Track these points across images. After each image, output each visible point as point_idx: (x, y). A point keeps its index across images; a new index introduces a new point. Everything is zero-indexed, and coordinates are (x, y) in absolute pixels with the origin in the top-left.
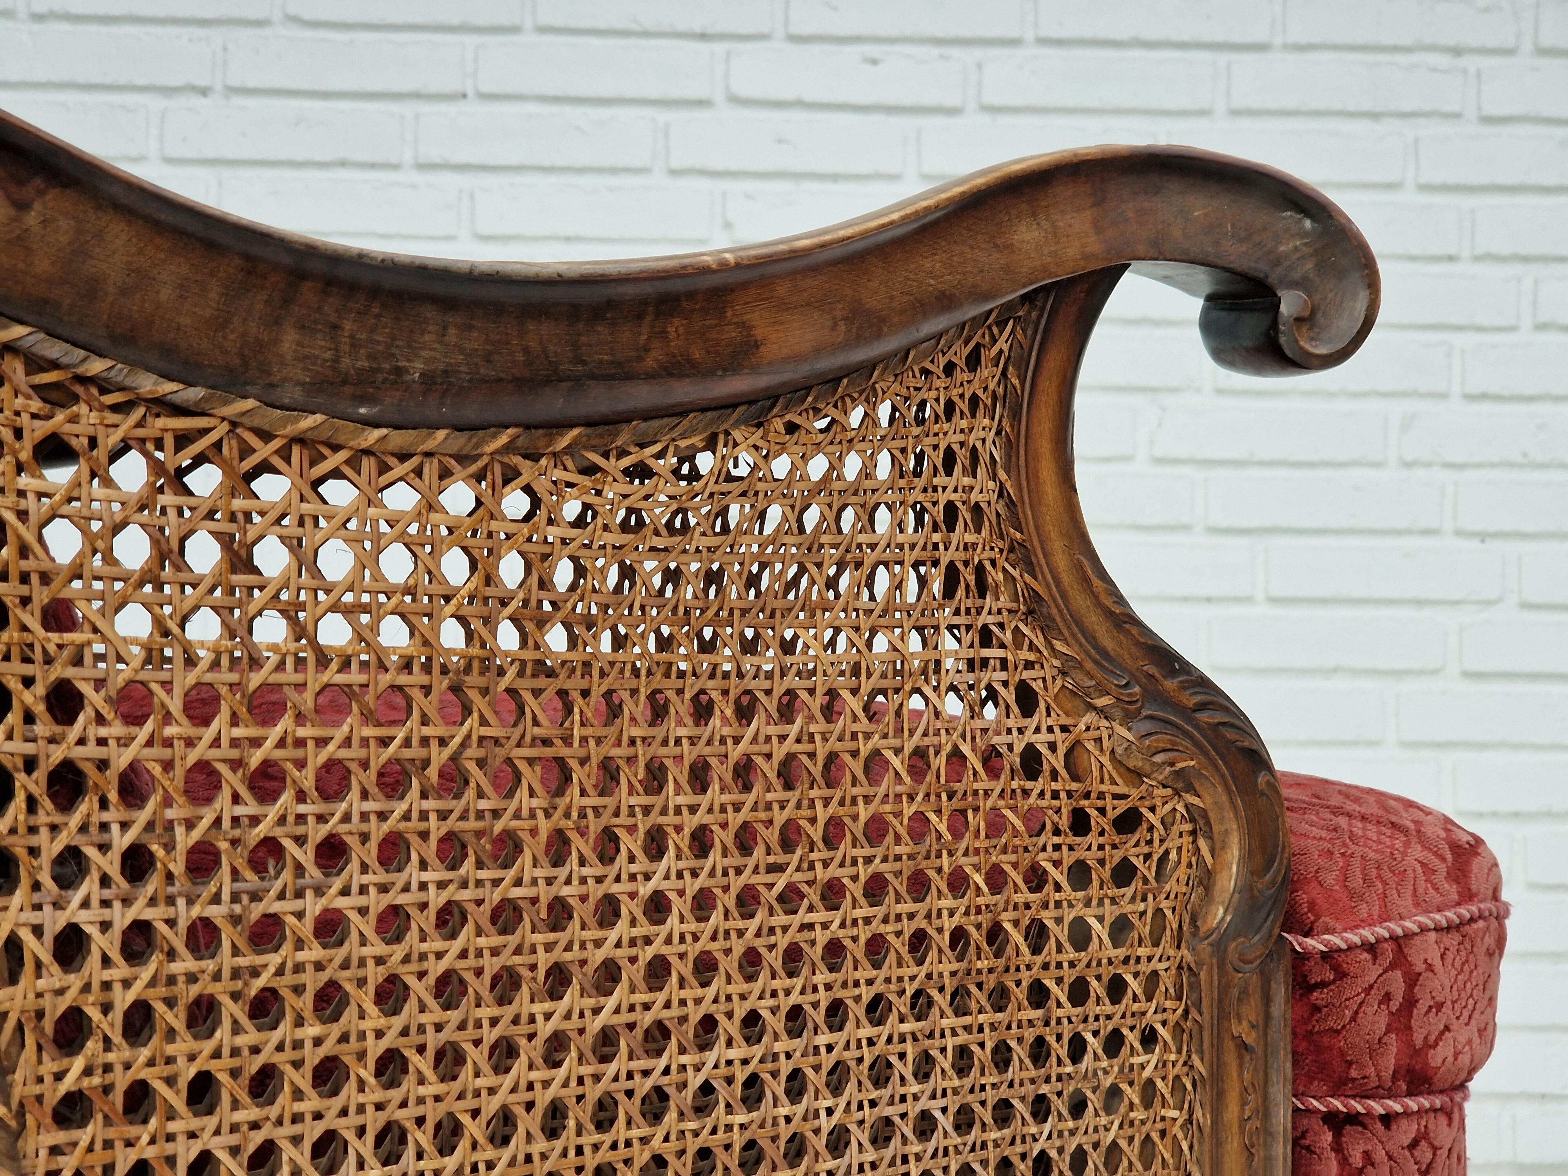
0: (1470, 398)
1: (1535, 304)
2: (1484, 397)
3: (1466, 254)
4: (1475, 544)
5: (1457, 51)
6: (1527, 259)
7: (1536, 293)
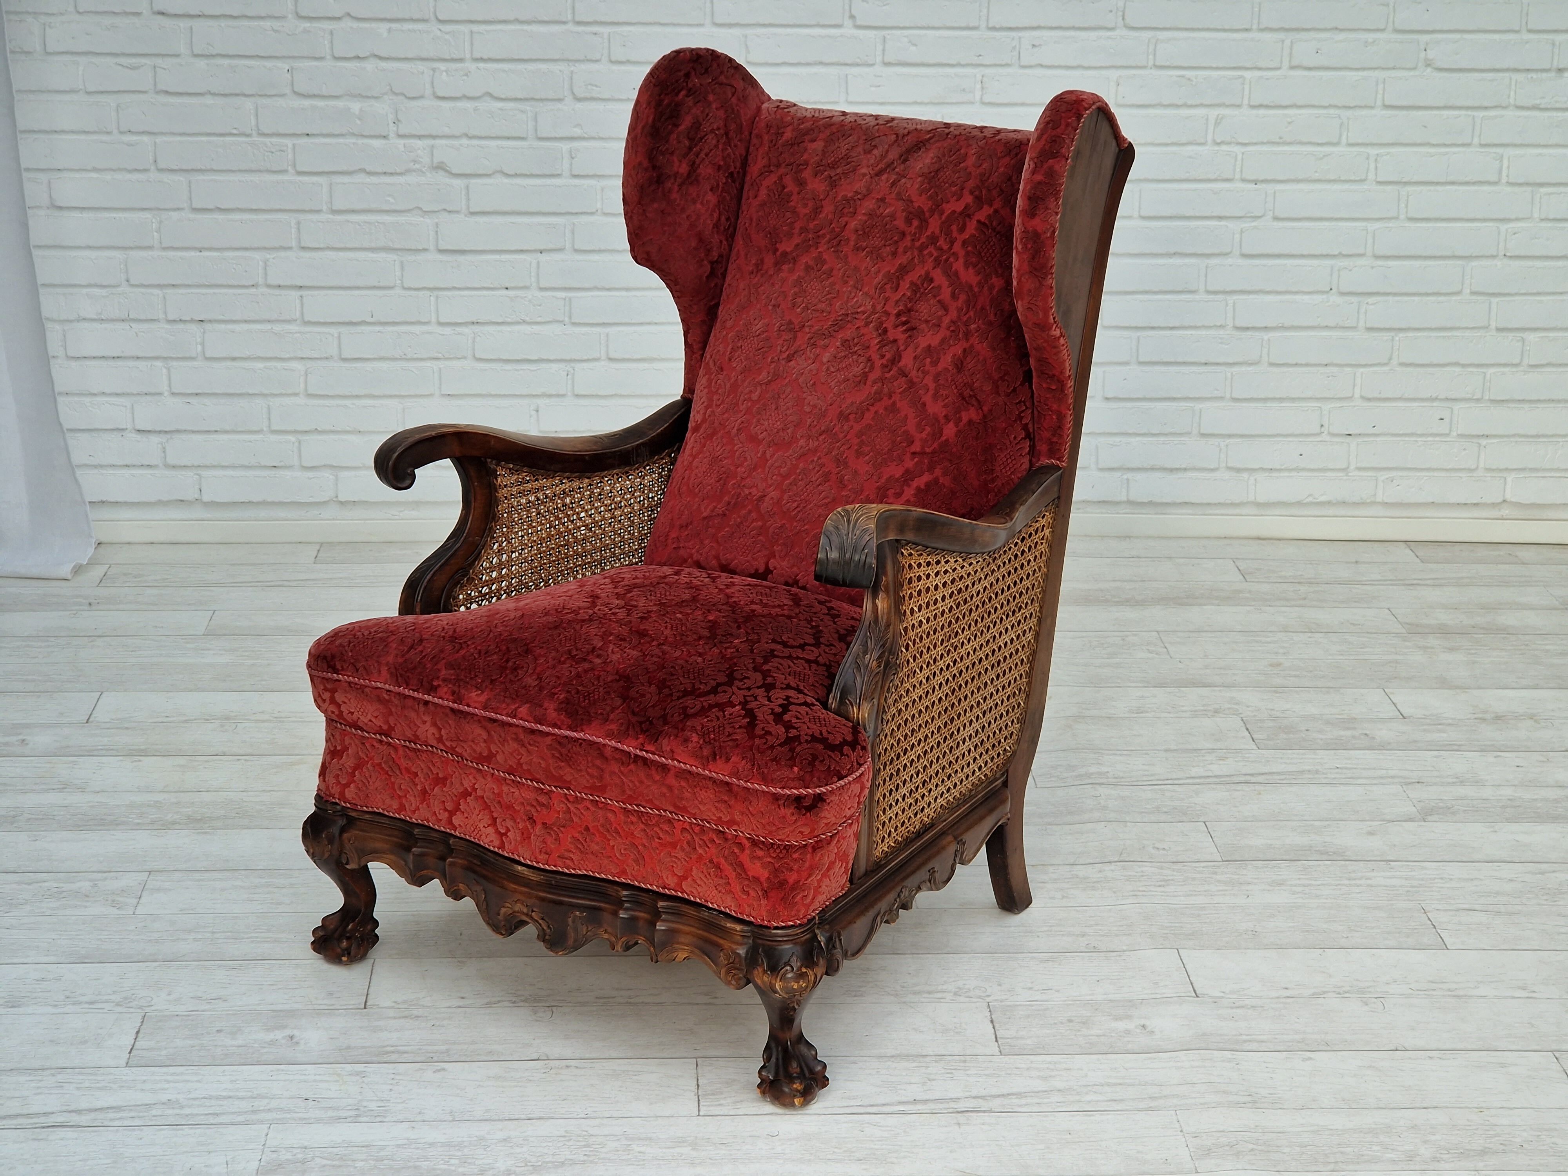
0: (1253, 107)
1: (1291, 54)
2: (1261, 106)
4: (1252, 186)
7: (1291, 48)
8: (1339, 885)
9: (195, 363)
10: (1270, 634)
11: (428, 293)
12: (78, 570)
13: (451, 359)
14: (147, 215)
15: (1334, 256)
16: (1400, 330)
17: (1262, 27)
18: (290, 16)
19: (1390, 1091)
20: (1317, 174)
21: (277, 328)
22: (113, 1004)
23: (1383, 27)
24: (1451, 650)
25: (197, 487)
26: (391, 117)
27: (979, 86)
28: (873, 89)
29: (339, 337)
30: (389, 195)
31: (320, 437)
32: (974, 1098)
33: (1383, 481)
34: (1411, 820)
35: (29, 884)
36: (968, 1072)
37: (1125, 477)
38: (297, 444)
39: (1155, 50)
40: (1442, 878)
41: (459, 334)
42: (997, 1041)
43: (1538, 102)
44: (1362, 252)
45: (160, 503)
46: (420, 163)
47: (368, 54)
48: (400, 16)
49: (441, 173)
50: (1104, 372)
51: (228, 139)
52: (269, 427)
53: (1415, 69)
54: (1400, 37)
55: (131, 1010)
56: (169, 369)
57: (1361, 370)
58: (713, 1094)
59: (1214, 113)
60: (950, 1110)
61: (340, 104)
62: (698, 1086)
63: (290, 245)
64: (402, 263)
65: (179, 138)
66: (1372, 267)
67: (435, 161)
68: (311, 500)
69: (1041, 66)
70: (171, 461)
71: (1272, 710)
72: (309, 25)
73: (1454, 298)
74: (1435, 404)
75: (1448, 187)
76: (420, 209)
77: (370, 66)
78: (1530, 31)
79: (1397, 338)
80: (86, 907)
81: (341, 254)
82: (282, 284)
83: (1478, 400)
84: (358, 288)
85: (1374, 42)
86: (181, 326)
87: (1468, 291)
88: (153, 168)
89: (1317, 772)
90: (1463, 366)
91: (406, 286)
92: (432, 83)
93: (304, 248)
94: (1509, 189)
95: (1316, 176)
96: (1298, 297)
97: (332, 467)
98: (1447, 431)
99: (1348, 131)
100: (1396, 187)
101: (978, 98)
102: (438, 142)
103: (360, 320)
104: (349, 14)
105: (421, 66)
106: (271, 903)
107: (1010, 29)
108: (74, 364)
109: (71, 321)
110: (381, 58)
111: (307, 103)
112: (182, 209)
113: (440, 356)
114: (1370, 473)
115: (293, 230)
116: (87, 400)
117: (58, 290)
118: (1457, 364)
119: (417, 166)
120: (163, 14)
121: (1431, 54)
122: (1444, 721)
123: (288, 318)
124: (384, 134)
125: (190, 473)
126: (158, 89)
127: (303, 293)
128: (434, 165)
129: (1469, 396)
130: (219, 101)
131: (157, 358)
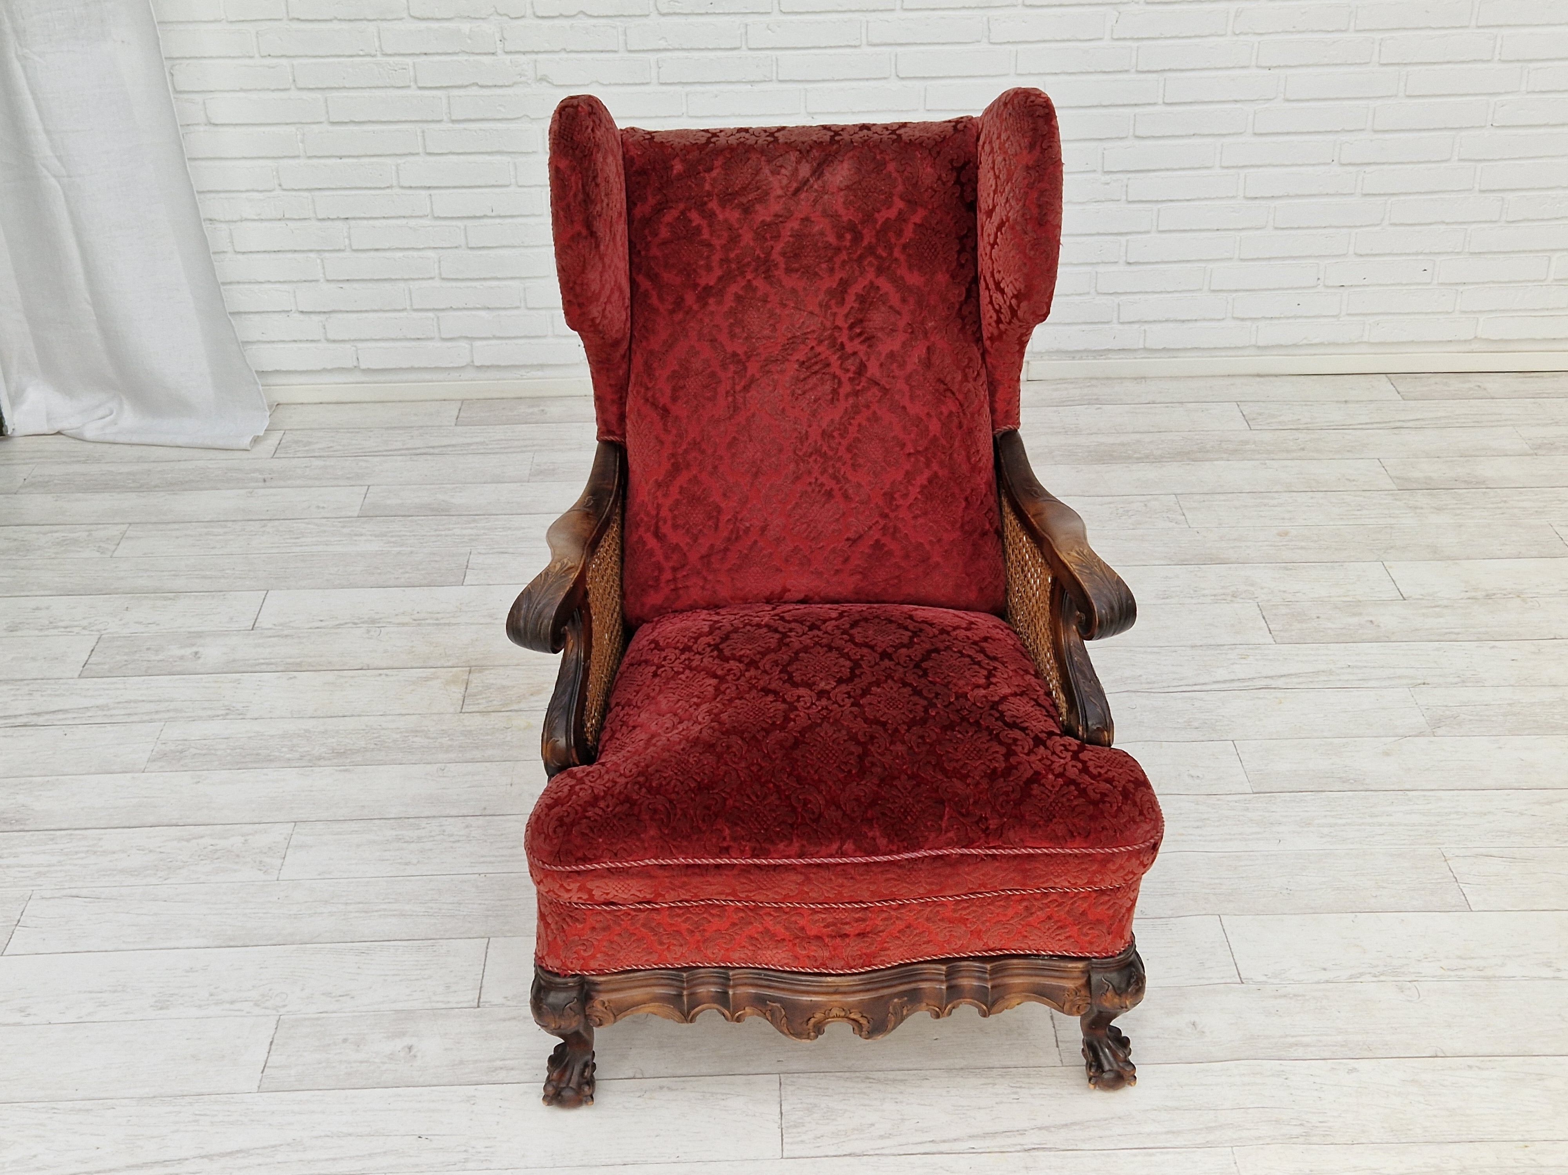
4: (1266, 72)
8: (1363, 824)
9: (344, 255)
10: (1276, 495)
11: (539, 189)
12: (256, 440)
14: (293, 129)
15: (1337, 132)
16: (1393, 194)
19: (1435, 1116)
21: (412, 223)
22: (251, 1004)
24: (1439, 509)
25: (355, 357)
26: (498, 37)
29: (465, 229)
30: (500, 105)
31: (455, 314)
32: (1040, 1129)
33: (1370, 324)
34: (1420, 734)
35: (188, 840)
36: (1033, 1092)
37: (1143, 328)
38: (436, 320)
40: (1457, 813)
42: (1058, 1046)
44: (1363, 127)
45: (325, 370)
46: (525, 76)
49: (545, 84)
50: (1128, 241)
51: (357, 60)
52: (412, 305)
55: (268, 1012)
56: (322, 261)
57: (1357, 230)
58: (795, 1127)
59: (1233, 7)
60: (1018, 1148)
61: (452, 25)
62: (781, 1113)
63: (417, 151)
64: (515, 164)
65: (313, 60)
66: (1371, 141)
67: (539, 74)
68: (451, 365)
70: (331, 336)
71: (1284, 592)
73: (1444, 165)
74: (1420, 257)
75: (1445, 66)
76: (528, 117)
79: (1390, 202)
80: (235, 871)
81: (462, 158)
82: (413, 185)
83: (1458, 253)
84: (479, 187)
86: (329, 223)
87: (1457, 158)
88: (293, 87)
89: (1331, 672)
91: (520, 184)
92: (532, 4)
93: (430, 154)
94: (1501, 66)
95: (1325, 60)
96: (1303, 169)
97: (466, 338)
98: (1429, 281)
99: (1356, 18)
100: (1397, 68)
102: (540, 57)
103: (482, 214)
106: (400, 863)
108: (240, 257)
109: (235, 222)
111: (423, 25)
112: (322, 122)
114: (1359, 318)
115: (419, 138)
116: (256, 287)
117: (222, 195)
118: (1443, 222)
119: (523, 79)
122: (1440, 603)
123: (421, 214)
124: (493, 51)
125: (348, 346)
126: (291, 17)
127: (432, 192)
128: (539, 77)
129: (1450, 250)
130: (345, 26)
131: (311, 251)
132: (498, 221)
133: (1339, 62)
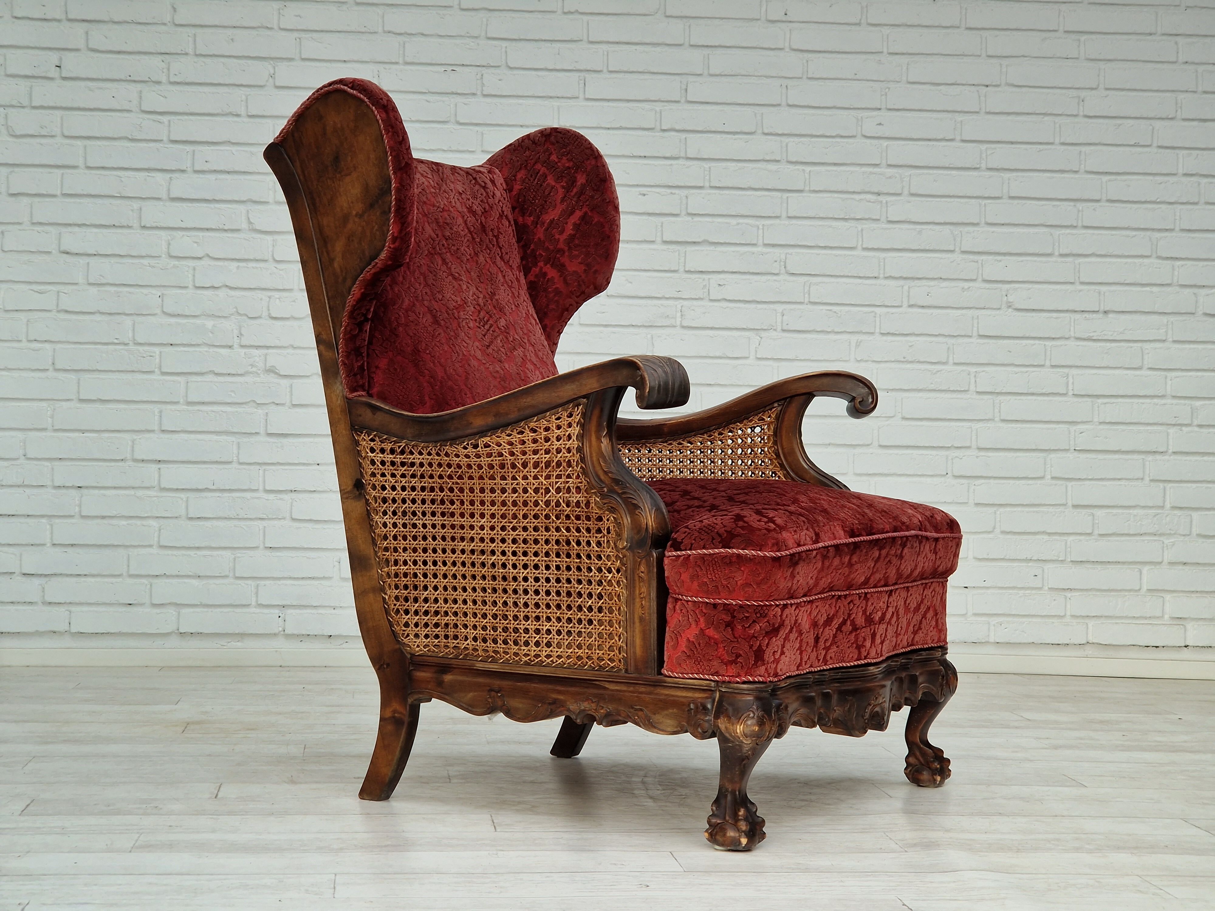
0: (883, 334)
1: (909, 296)
2: (889, 334)
3: (882, 276)
5: (879, 194)
6: (906, 278)
7: (909, 292)
9: (73, 521)
11: (258, 467)
13: (273, 519)
14: (44, 404)
15: (948, 448)
16: (1001, 505)
17: (886, 276)
18: (164, 256)
20: (932, 385)
21: (140, 493)
23: (974, 278)
25: (67, 621)
26: (236, 332)
27: (679, 314)
28: (599, 314)
29: (187, 501)
30: (232, 391)
31: (167, 581)
33: (994, 625)
38: (149, 586)
39: (809, 291)
41: (281, 499)
43: (1091, 335)
44: (968, 445)
45: (37, 634)
46: (256, 367)
47: (221, 284)
48: (246, 257)
49: (272, 375)
51: (111, 347)
52: (128, 572)
53: (999, 309)
54: (987, 286)
56: (52, 526)
59: (854, 338)
61: (198, 321)
63: (153, 429)
64: (238, 443)
65: (73, 346)
66: (977, 457)
67: (268, 365)
68: (158, 631)
69: (725, 300)
70: (48, 599)
72: (177, 263)
73: (1039, 482)
74: (1030, 564)
75: (1030, 397)
76: (254, 401)
77: (222, 293)
78: (1082, 283)
79: (998, 512)
81: (192, 436)
82: (145, 458)
83: (1062, 561)
84: (205, 462)
85: (969, 288)
86: (64, 491)
87: (1049, 477)
88: (51, 369)
90: (1050, 534)
91: (241, 461)
92: (268, 307)
93: (164, 431)
94: (1076, 399)
95: (932, 387)
96: (923, 479)
97: (176, 605)
98: (1040, 586)
99: (954, 354)
100: (991, 397)
101: (678, 323)
102: (271, 351)
103: (204, 487)
104: (208, 256)
105: (259, 294)
107: (702, 272)
110: (231, 288)
111: (173, 320)
112: (72, 400)
113: (265, 516)
114: (984, 619)
115: (157, 418)
118: (1044, 533)
119: (254, 369)
120: (68, 253)
121: (1011, 299)
123: (148, 485)
124: (230, 344)
125: (62, 609)
126: (60, 308)
127: (161, 466)
128: (267, 368)
129: (1056, 558)
130: (106, 318)
131: (43, 516)
132: (217, 494)
133: (943, 388)
